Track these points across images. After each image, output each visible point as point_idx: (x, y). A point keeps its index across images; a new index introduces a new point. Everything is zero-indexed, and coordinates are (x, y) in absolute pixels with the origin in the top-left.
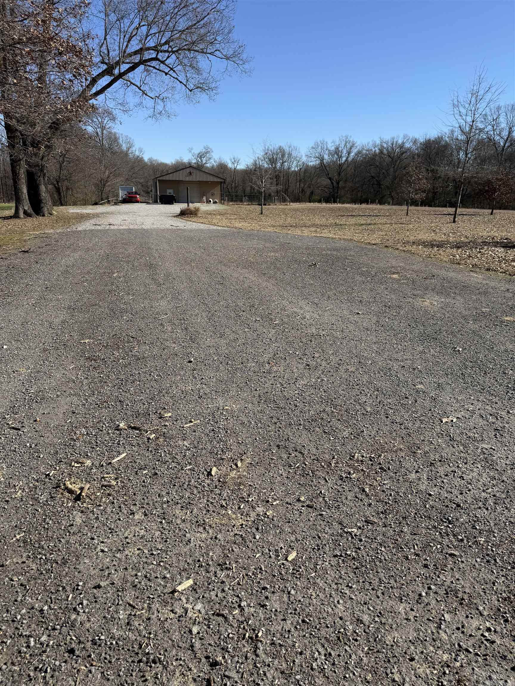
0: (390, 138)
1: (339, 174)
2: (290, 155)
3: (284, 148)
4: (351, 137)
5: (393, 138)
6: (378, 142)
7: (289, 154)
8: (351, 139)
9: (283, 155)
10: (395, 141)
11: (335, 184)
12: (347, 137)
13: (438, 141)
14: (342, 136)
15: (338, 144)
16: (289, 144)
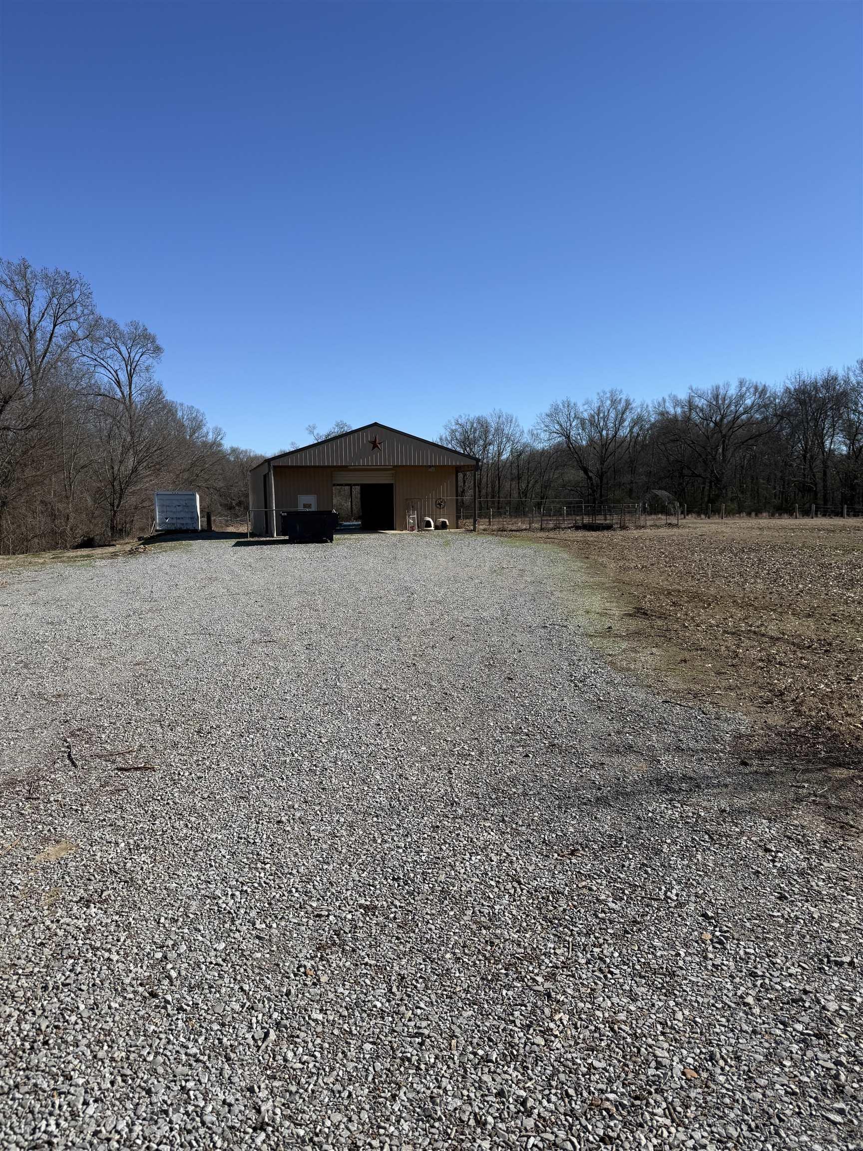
0: (710, 387)
1: (602, 462)
2: (499, 431)
3: (489, 420)
4: (621, 391)
5: (718, 388)
6: (683, 396)
7: (497, 430)
8: (624, 397)
9: (486, 432)
10: (722, 392)
11: (596, 480)
12: (612, 393)
13: (830, 382)
14: (604, 393)
15: (597, 405)
16: (497, 411)
